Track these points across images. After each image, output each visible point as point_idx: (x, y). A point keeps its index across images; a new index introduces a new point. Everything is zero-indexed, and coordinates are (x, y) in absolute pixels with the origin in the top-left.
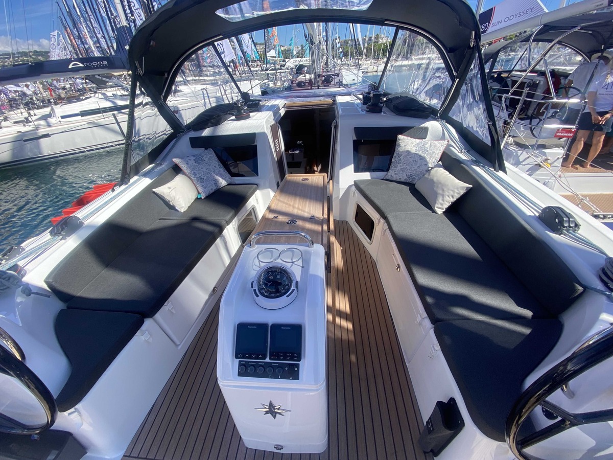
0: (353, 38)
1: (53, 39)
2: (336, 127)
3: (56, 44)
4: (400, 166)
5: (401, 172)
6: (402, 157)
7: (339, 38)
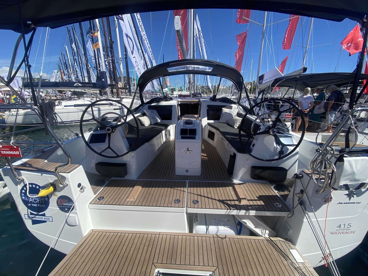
0: (207, 85)
1: (54, 74)
2: (201, 106)
3: (55, 76)
4: (224, 118)
5: (224, 120)
6: (224, 115)
7: (200, 85)
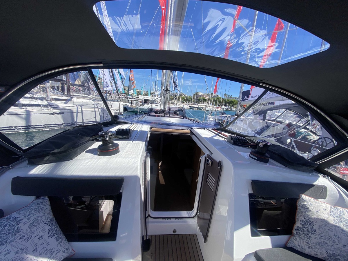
4: (316, 238)
5: (318, 247)
